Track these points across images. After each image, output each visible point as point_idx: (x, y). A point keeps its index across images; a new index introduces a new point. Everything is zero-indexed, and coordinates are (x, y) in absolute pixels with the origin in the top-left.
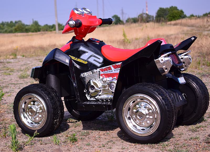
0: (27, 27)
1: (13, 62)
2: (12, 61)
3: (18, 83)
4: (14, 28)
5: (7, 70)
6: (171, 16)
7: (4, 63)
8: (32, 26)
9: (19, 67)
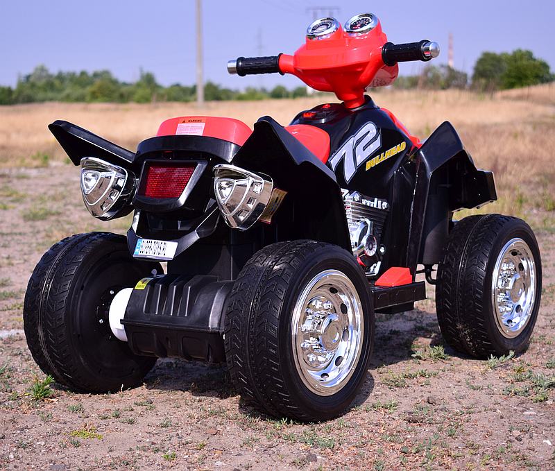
0: (124, 90)
1: (36, 178)
2: (34, 173)
3: (15, 231)
4: (89, 89)
5: (8, 196)
6: (513, 74)
7: (8, 176)
8: (138, 85)
9: (42, 190)
